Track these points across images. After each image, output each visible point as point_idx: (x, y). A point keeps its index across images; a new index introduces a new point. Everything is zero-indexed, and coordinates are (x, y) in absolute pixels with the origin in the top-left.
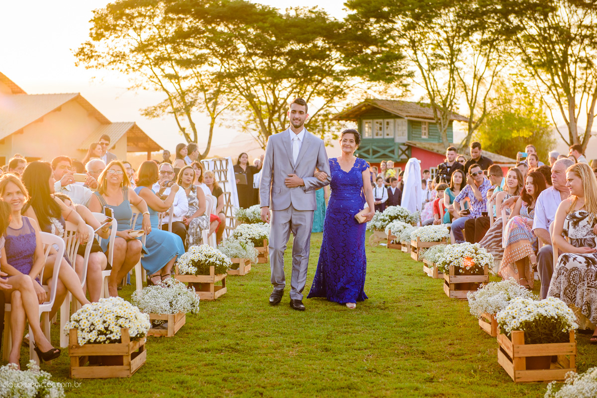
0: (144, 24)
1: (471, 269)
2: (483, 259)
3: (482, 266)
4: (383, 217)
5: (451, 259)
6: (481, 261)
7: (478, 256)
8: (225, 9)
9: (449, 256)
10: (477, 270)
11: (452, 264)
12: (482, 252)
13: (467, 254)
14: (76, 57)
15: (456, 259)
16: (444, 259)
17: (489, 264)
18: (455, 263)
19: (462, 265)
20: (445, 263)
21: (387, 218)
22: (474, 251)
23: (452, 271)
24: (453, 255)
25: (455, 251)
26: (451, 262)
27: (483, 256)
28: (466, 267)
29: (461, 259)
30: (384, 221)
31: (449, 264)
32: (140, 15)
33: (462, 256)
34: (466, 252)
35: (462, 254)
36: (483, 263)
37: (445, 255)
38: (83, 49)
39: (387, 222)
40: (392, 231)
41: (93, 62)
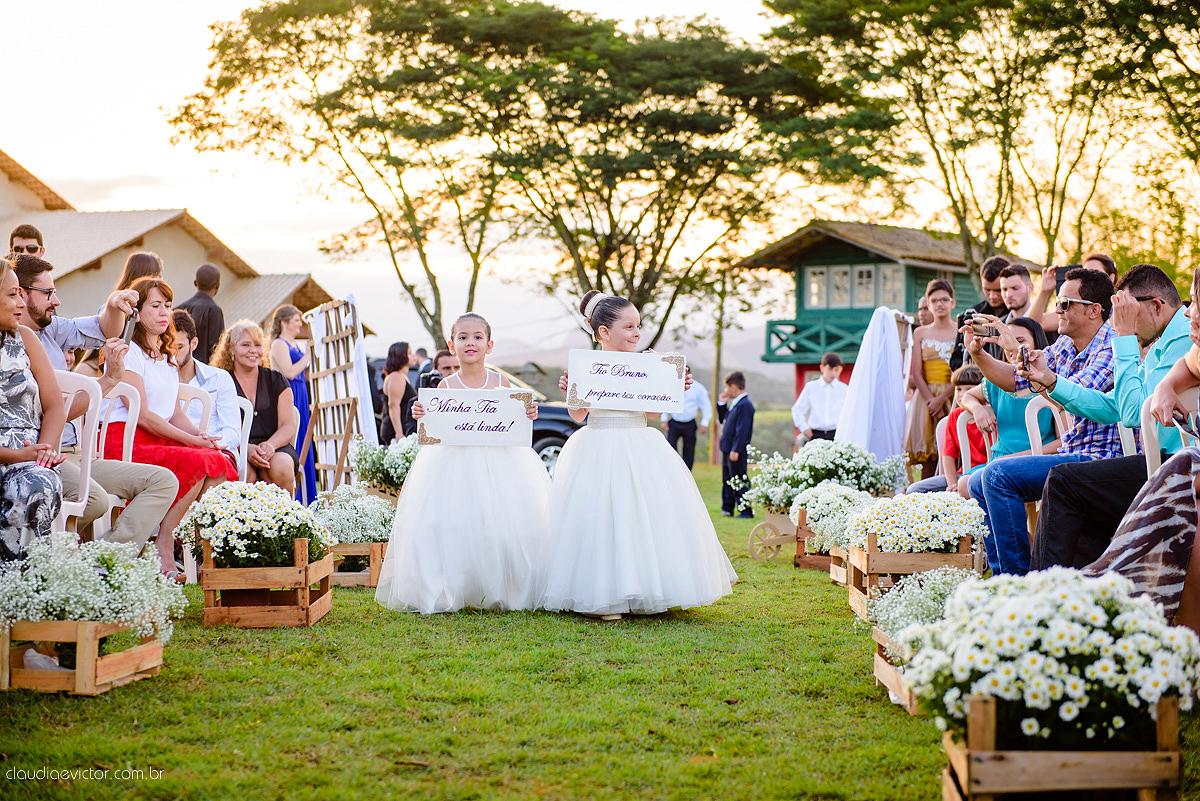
0: (325, 57)
1: (1085, 715)
2: (1148, 660)
3: (1144, 704)
4: (791, 473)
5: (981, 661)
6: (1139, 675)
7: (1125, 647)
8: (503, 21)
9: (968, 641)
10: (1119, 722)
11: (982, 688)
12: (1144, 624)
13: (1064, 635)
14: (172, 125)
15: (1003, 658)
16: (940, 659)
17: (1186, 689)
18: (999, 682)
19: (1038, 695)
20: (943, 681)
21: (805, 474)
22: (1101, 618)
23: (984, 724)
24: (990, 638)
25: (1003, 617)
26: (977, 675)
27: (1149, 645)
28: (1056, 705)
29: (1031, 663)
30: (796, 483)
31: (965, 687)
32: (321, 37)
33: (1036, 646)
34: (1059, 625)
35: (1037, 633)
36: (1152, 684)
37: (945, 638)
38: (188, 108)
39: (801, 486)
40: (810, 512)
41: (212, 138)
